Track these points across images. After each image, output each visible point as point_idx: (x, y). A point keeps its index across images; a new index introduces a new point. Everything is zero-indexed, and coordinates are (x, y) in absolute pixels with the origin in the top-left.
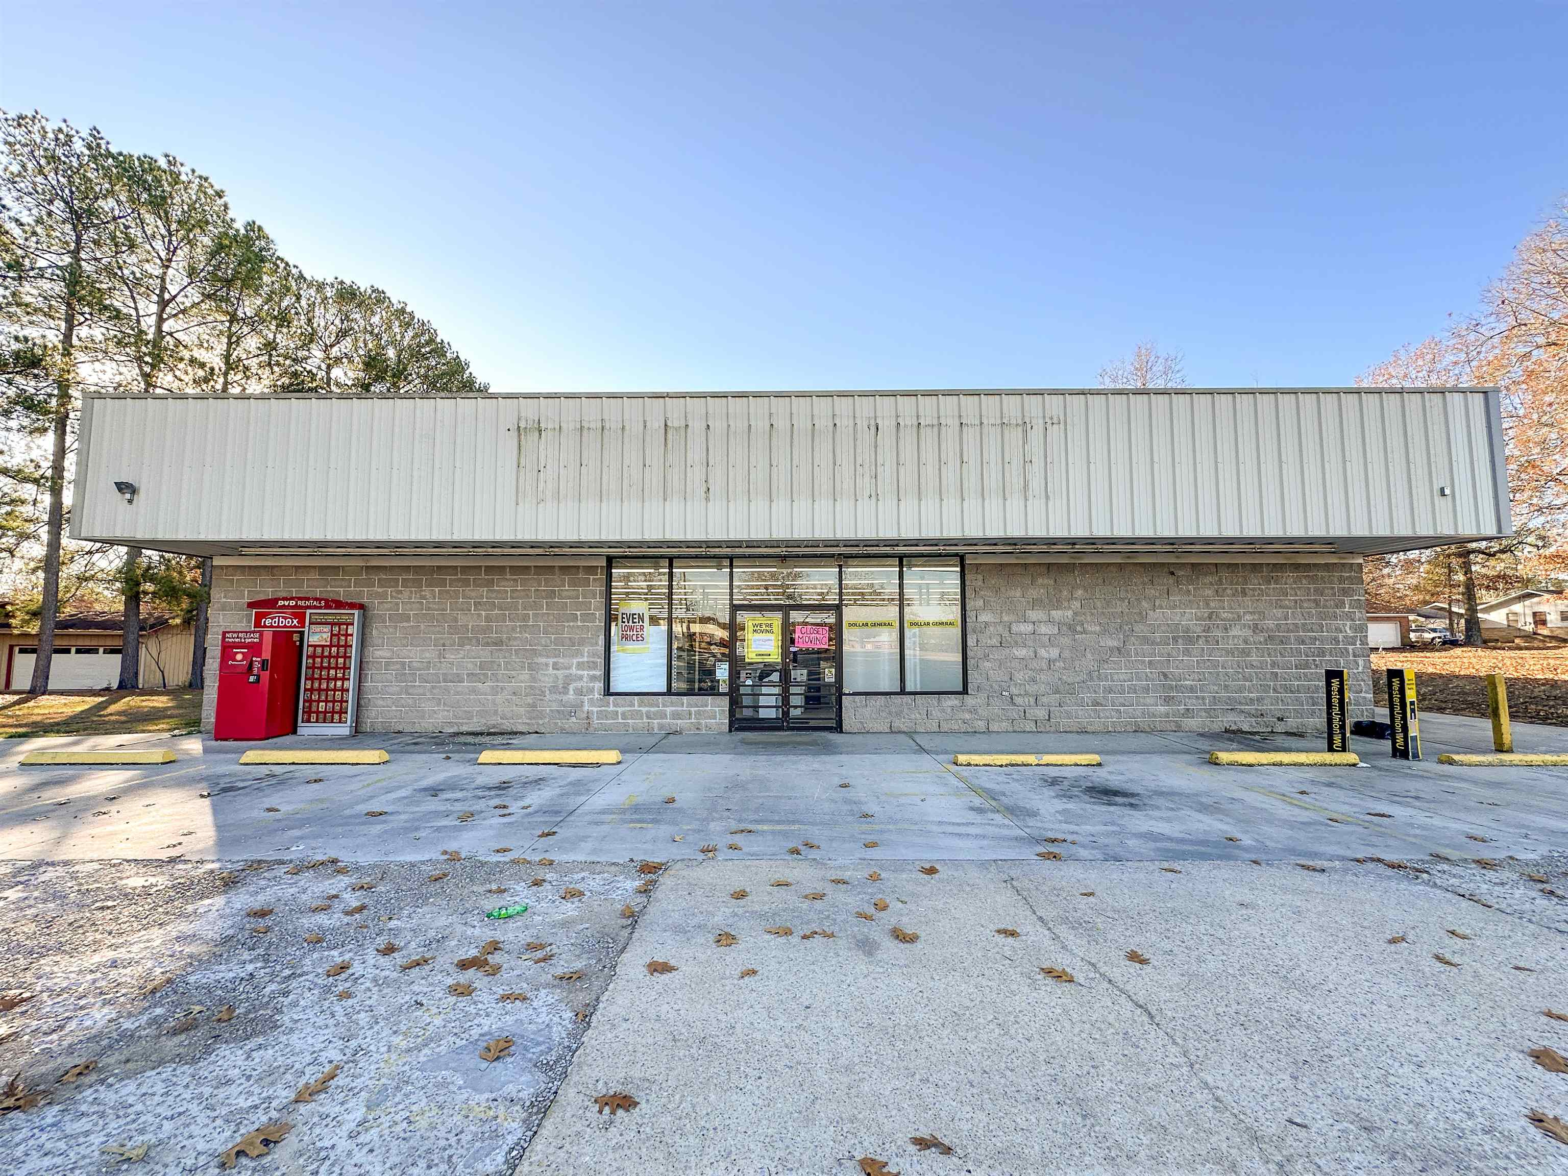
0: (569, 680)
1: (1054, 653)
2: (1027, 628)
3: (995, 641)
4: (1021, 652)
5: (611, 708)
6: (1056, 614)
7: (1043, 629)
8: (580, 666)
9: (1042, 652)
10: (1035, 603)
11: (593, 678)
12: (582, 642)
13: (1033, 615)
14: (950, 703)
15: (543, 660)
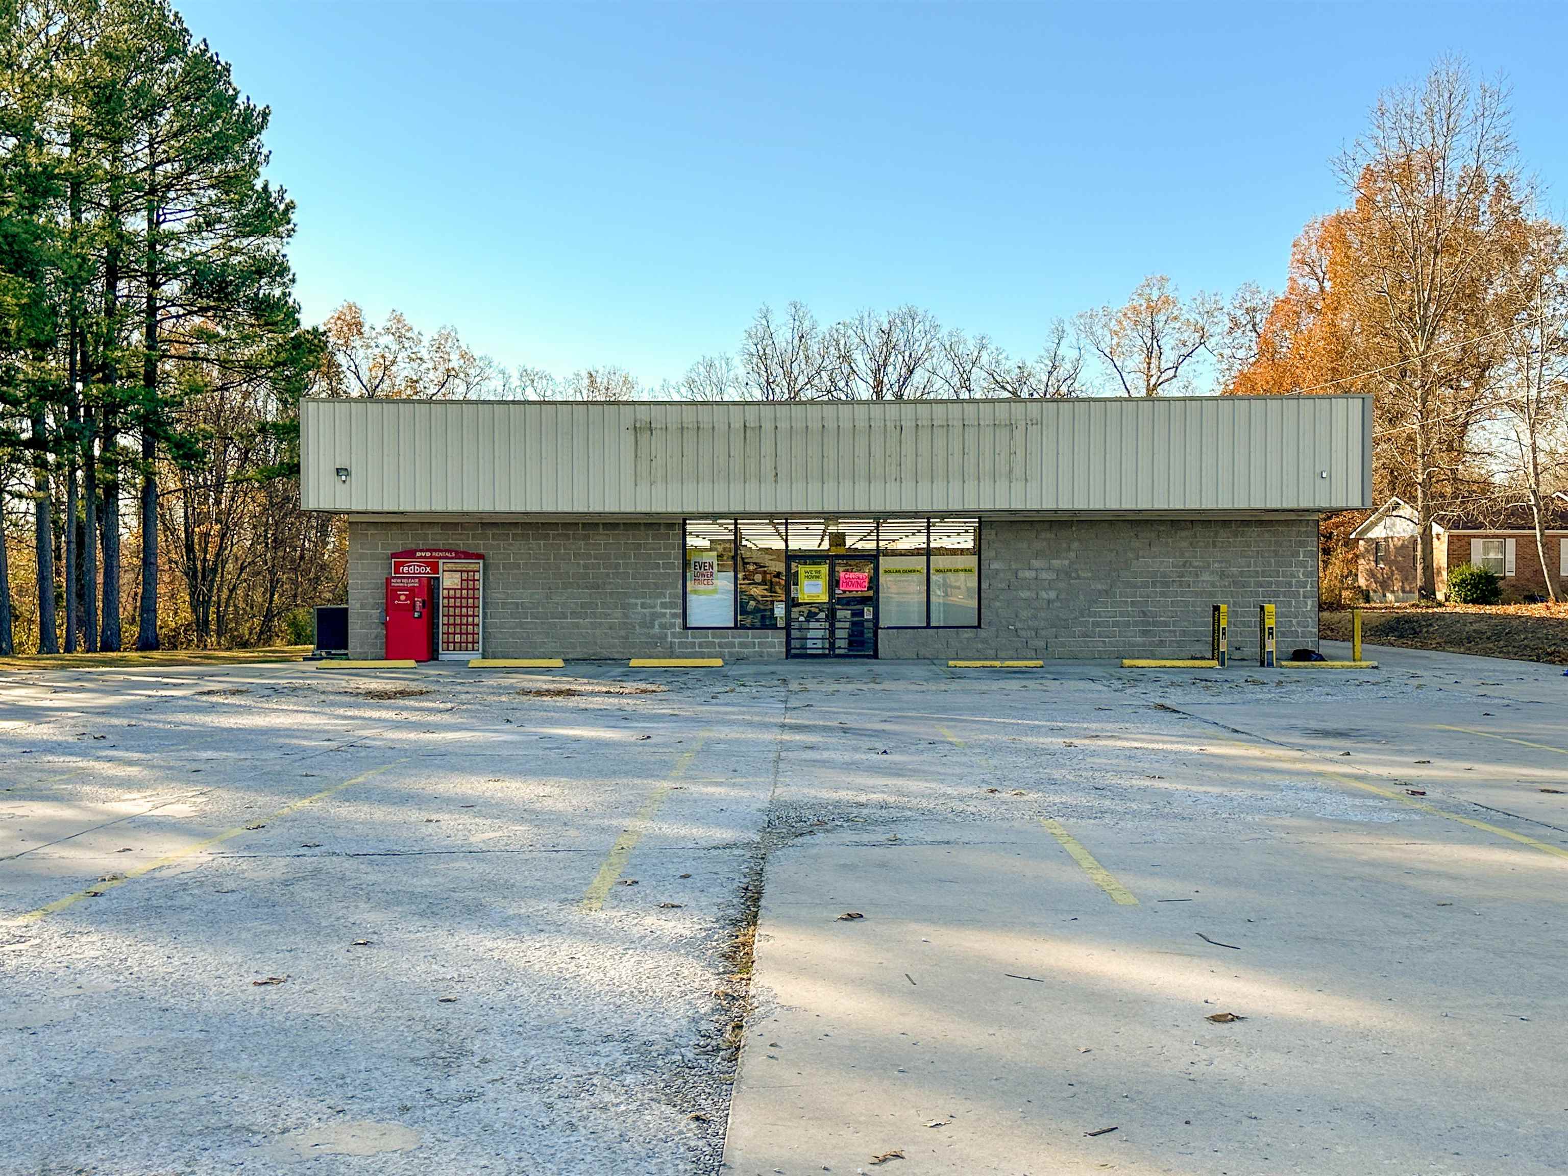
0: (654, 616)
1: (1052, 595)
2: (1029, 574)
3: (1004, 585)
4: (1024, 594)
5: (690, 640)
6: (1056, 563)
7: (1044, 575)
8: (664, 606)
9: (1043, 594)
10: (1038, 555)
11: (674, 615)
12: (665, 587)
13: (1036, 563)
14: (966, 635)
15: (633, 601)
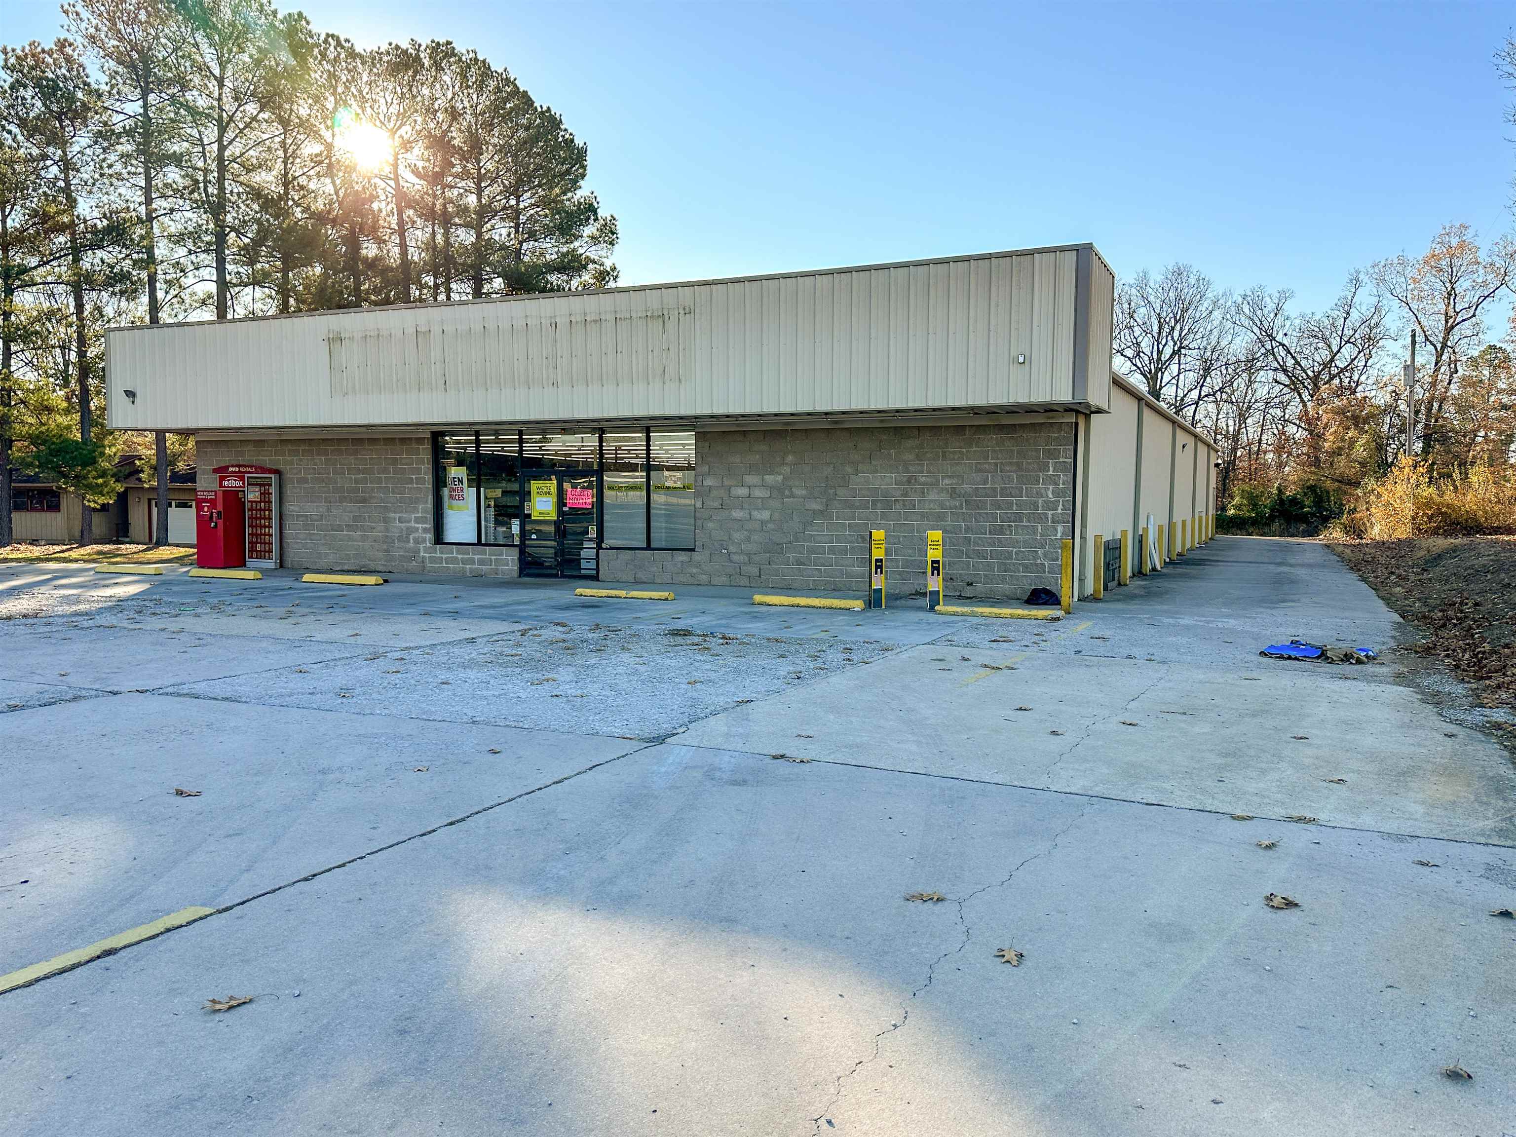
0: (410, 531)
1: (765, 515)
2: (742, 492)
3: (716, 504)
4: (737, 514)
5: (438, 555)
6: (769, 478)
7: (758, 493)
8: (417, 520)
9: (755, 514)
10: (752, 469)
11: (425, 530)
12: (417, 501)
13: (750, 479)
14: (681, 558)
15: (392, 515)
